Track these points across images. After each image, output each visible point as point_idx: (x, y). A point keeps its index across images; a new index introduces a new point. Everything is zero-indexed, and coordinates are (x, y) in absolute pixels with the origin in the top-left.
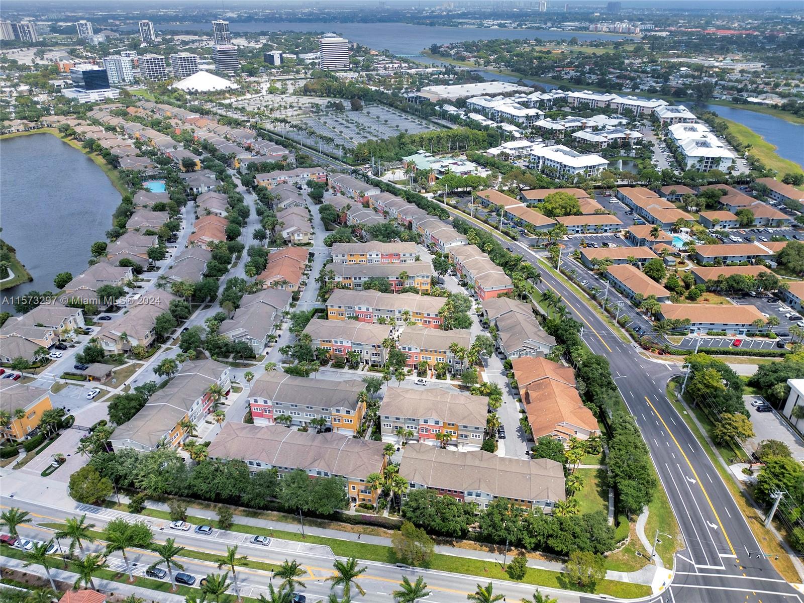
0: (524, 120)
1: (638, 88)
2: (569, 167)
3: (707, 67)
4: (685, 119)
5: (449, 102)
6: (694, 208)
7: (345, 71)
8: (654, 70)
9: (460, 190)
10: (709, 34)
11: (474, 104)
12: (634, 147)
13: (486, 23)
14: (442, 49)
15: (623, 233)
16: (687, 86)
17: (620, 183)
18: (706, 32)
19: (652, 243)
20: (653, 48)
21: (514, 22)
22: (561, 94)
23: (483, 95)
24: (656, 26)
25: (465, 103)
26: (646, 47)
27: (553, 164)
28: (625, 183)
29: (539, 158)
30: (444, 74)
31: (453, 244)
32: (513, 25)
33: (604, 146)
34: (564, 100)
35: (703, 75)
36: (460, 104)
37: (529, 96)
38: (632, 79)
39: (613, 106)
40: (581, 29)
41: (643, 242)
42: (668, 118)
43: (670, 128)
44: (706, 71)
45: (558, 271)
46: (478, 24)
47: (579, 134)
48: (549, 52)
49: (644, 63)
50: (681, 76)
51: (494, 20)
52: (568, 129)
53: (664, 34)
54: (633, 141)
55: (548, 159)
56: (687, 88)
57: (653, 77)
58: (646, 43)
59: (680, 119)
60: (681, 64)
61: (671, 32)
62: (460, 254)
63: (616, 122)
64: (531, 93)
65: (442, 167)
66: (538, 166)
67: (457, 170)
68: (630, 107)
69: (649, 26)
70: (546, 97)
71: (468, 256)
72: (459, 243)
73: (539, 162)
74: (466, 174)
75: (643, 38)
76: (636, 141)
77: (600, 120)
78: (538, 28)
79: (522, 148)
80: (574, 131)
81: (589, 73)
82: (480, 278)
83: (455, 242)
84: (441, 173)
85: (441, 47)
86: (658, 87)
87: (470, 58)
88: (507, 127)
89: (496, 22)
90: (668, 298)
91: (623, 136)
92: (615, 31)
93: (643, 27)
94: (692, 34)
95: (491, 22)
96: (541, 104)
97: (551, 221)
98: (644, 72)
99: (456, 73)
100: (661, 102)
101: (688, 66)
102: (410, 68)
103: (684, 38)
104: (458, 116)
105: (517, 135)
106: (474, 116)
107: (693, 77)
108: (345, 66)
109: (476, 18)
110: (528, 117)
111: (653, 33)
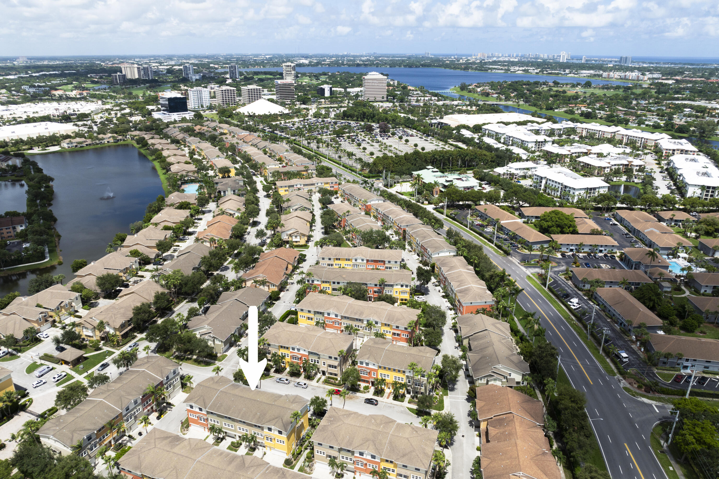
0: (533, 145)
1: (644, 124)
2: (570, 188)
3: (710, 109)
4: (687, 151)
5: (467, 128)
6: (693, 234)
7: (382, 102)
8: (659, 109)
9: (461, 203)
10: (712, 83)
11: (489, 130)
12: (636, 173)
13: (512, 69)
14: (470, 87)
15: (618, 254)
16: (690, 124)
17: (619, 205)
18: (710, 81)
19: (647, 266)
20: (658, 92)
21: (537, 69)
22: (571, 125)
23: (498, 123)
24: (663, 76)
25: (481, 129)
26: (653, 91)
27: (554, 184)
28: (624, 206)
29: (542, 178)
30: (467, 106)
31: (441, 255)
32: (536, 71)
33: (607, 171)
34: (573, 131)
35: (706, 115)
36: (476, 130)
37: (541, 125)
38: (638, 116)
39: (618, 138)
40: (595, 75)
41: (638, 266)
42: (670, 150)
43: (671, 158)
44: (709, 112)
45: (546, 289)
46: (505, 70)
47: (584, 159)
48: (564, 92)
49: (650, 104)
50: (685, 116)
51: (519, 67)
52: (574, 155)
53: (670, 82)
54: (635, 168)
55: (550, 180)
56: (691, 126)
57: (658, 115)
58: (652, 89)
59: (682, 151)
60: (685, 106)
61: (677, 80)
62: (444, 264)
63: (621, 150)
64: (543, 123)
65: (447, 181)
66: (541, 186)
67: (460, 185)
68: (635, 139)
69: (655, 76)
70: (556, 126)
71: (452, 268)
72: (447, 254)
73: (541, 182)
74: (468, 189)
75: (651, 85)
76: (638, 168)
77: (605, 148)
78: (558, 74)
79: (528, 169)
80: (579, 157)
81: (599, 109)
82: (461, 292)
83: (442, 252)
84: (445, 187)
85: (469, 85)
86: (662, 123)
87: (493, 94)
88: (516, 150)
89: (521, 68)
90: (660, 328)
91: (626, 163)
92: (625, 78)
93: (650, 76)
94: (696, 82)
95: (517, 68)
96: (551, 133)
97: (545, 238)
98: (650, 111)
99: (478, 105)
100: (664, 135)
101: (691, 107)
102: (438, 101)
103: (689, 85)
104: (473, 139)
105: (524, 157)
106: (487, 140)
107: (697, 117)
108: (383, 98)
109: (504, 66)
110: (537, 143)
111: (660, 81)
